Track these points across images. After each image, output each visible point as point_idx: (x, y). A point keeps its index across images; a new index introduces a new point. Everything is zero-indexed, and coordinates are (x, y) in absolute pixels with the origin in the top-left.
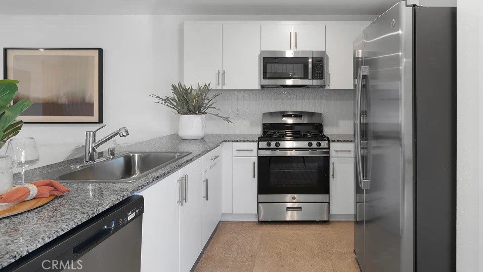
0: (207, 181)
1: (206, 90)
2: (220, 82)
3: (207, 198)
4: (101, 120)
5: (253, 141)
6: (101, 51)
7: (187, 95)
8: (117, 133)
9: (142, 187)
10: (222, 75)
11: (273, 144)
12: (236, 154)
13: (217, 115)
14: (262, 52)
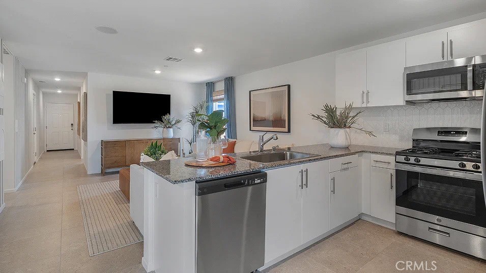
0: (333, 179)
1: (350, 108)
2: (365, 101)
3: (333, 191)
4: (289, 131)
5: (390, 154)
6: (289, 86)
7: (333, 113)
8: (272, 138)
9: (267, 168)
10: (366, 95)
11: (412, 160)
12: (373, 164)
13: (361, 129)
14: (406, 69)
